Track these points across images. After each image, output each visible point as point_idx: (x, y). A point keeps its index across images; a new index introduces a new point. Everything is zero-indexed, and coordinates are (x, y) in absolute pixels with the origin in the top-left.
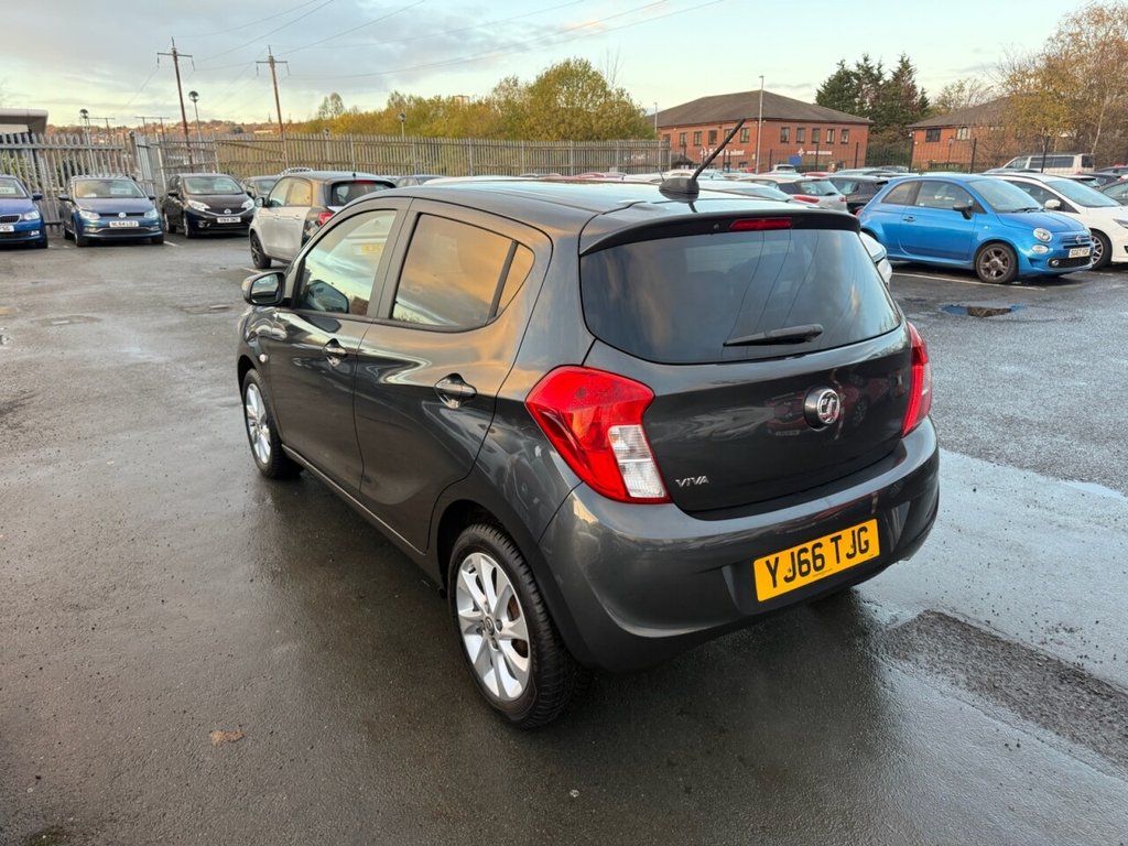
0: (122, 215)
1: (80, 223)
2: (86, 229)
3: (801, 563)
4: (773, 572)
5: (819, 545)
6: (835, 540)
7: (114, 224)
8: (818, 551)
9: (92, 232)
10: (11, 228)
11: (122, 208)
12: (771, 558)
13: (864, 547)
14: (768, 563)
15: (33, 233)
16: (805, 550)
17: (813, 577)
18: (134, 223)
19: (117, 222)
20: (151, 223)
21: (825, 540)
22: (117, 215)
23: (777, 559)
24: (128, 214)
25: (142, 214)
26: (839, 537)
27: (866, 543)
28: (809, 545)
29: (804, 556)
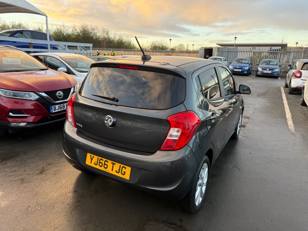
0: (268, 69)
1: (257, 71)
2: (258, 73)
3: (100, 162)
4: (92, 159)
5: (108, 162)
6: (114, 164)
7: (265, 72)
8: (106, 163)
9: (259, 73)
10: (240, 70)
11: (268, 68)
12: (92, 156)
13: (123, 173)
14: (91, 156)
15: (245, 72)
16: (103, 160)
17: (102, 168)
18: (270, 72)
19: (266, 71)
20: (275, 72)
21: (110, 162)
22: (266, 69)
23: (93, 157)
24: (269, 69)
25: (273, 70)
26: (115, 164)
27: (125, 172)
28: (104, 160)
29: (101, 161)
